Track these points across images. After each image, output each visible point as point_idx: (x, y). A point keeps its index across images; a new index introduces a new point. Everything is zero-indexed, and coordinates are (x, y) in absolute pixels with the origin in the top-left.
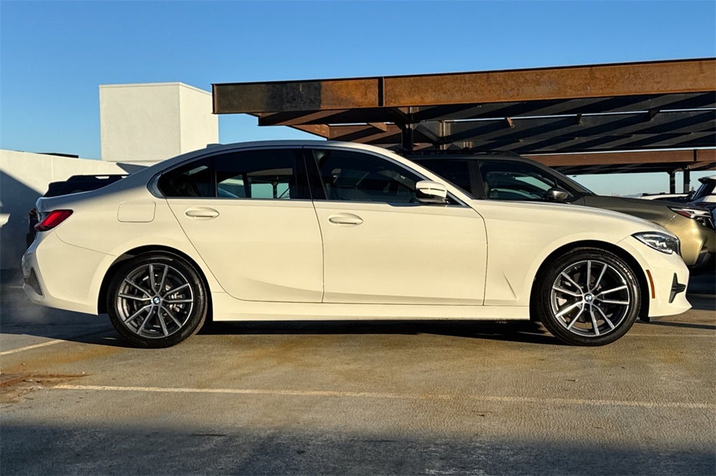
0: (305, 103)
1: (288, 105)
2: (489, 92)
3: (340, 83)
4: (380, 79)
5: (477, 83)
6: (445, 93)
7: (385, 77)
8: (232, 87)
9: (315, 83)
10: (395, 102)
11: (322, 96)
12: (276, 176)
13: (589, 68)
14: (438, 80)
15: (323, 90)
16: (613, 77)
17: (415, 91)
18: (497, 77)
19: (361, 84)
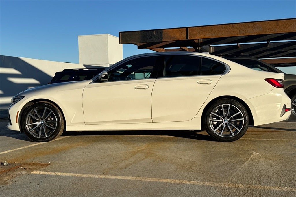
0: (156, 39)
1: (149, 40)
2: (233, 32)
3: (170, 30)
4: (187, 28)
5: (228, 28)
6: (214, 33)
7: (189, 27)
8: (126, 33)
9: (160, 31)
10: (193, 37)
11: (163, 35)
12: (145, 70)
13: (276, 21)
14: (211, 28)
15: (163, 33)
16: (287, 24)
17: (201, 32)
18: (237, 25)
19: (179, 30)
